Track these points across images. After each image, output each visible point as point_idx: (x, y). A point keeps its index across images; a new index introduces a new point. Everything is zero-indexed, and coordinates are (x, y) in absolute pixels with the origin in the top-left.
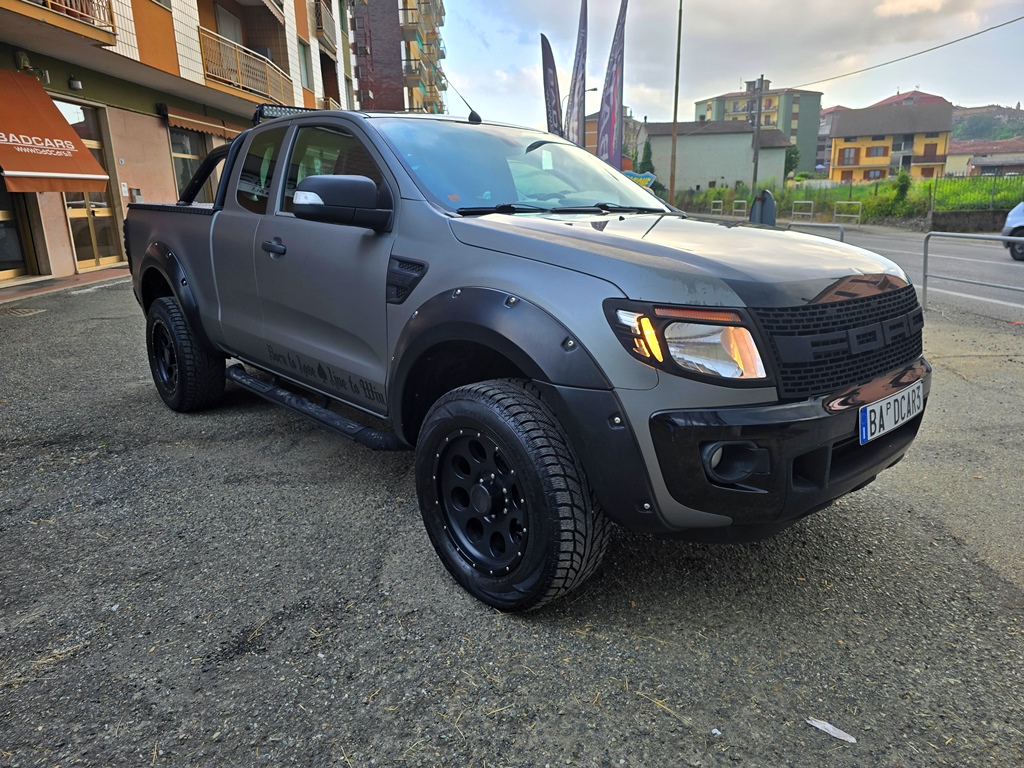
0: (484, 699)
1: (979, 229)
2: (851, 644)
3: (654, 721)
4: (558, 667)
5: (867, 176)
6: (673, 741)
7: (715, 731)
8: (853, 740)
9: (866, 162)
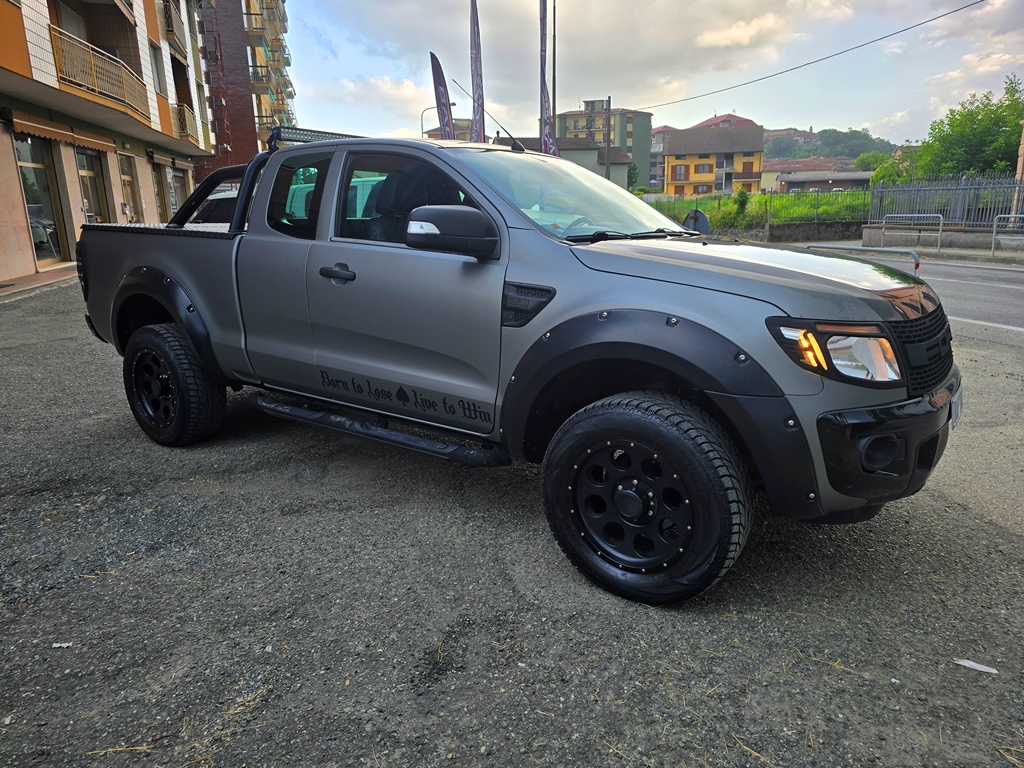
0: (693, 682)
1: (808, 239)
2: (943, 597)
3: (841, 680)
4: (734, 647)
5: (696, 191)
6: (868, 693)
7: (893, 680)
8: (995, 671)
9: (694, 177)
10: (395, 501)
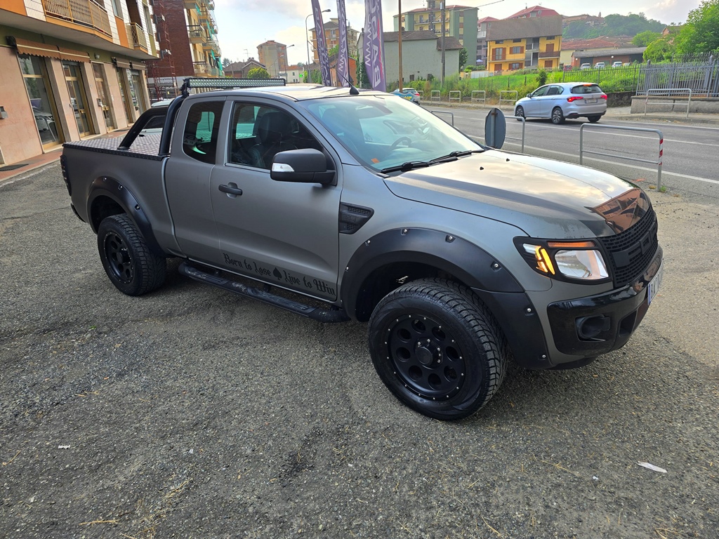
0: (461, 478)
2: (639, 413)
3: (559, 477)
5: (511, 66)
7: (594, 478)
8: (665, 471)
9: (510, 57)
10: (277, 339)
